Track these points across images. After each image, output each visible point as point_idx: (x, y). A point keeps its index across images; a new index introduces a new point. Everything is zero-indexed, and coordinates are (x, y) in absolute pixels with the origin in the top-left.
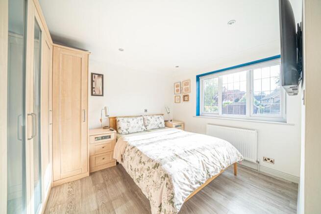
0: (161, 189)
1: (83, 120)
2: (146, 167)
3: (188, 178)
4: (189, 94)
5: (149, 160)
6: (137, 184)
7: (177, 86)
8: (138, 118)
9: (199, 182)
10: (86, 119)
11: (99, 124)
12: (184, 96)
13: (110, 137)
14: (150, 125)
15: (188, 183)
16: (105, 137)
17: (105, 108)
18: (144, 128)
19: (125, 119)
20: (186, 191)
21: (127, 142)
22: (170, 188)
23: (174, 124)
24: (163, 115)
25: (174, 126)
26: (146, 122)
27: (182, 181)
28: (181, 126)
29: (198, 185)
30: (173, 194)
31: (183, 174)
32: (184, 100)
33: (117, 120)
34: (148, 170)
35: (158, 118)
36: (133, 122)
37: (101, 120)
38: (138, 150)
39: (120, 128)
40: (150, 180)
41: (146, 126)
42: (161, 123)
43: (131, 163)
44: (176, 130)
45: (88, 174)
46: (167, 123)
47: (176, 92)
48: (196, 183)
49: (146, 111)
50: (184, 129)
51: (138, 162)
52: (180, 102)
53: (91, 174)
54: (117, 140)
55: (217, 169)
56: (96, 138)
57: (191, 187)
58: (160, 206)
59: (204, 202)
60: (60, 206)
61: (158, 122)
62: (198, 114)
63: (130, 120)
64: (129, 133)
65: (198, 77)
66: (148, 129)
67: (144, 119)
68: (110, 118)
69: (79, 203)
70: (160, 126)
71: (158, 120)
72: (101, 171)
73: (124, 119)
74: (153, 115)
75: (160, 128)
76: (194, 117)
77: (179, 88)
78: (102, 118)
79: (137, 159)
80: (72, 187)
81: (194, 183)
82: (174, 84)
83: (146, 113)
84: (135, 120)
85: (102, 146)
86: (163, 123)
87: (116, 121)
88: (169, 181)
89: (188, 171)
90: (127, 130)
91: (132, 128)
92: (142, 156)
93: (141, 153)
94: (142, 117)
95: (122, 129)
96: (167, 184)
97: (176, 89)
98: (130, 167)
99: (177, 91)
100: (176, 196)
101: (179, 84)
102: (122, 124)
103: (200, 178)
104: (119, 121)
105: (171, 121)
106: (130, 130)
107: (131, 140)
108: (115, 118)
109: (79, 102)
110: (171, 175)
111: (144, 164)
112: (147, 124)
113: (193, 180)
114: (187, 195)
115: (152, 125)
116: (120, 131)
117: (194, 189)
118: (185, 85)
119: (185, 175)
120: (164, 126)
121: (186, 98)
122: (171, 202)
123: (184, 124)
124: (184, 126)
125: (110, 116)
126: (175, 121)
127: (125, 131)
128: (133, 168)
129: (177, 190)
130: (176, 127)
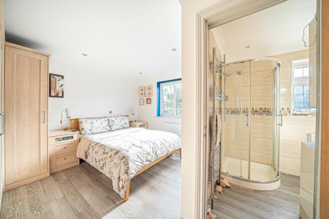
0: (119, 167)
1: (42, 121)
2: (109, 155)
3: (140, 158)
4: (151, 98)
5: (112, 150)
6: (101, 171)
7: (142, 90)
8: (103, 119)
9: (149, 161)
10: (46, 120)
11: (59, 126)
12: (147, 99)
13: (72, 137)
14: (114, 125)
15: (140, 161)
16: (68, 138)
17: (66, 110)
18: (108, 128)
19: (89, 121)
20: (138, 165)
21: (91, 140)
22: (127, 164)
23: (138, 124)
24: (128, 116)
25: (138, 126)
26: (111, 123)
27: (136, 159)
28: (144, 125)
29: (148, 162)
30: (128, 168)
31: (136, 156)
32: (147, 103)
33: (80, 121)
34: (110, 157)
35: (123, 119)
36: (97, 123)
37: (61, 122)
38: (102, 145)
39: (83, 129)
40: (112, 163)
41: (110, 127)
42: (125, 123)
43: (95, 156)
44: (140, 129)
45: (48, 174)
46: (132, 123)
47: (140, 96)
48: (146, 161)
49: (111, 112)
50: (147, 128)
51: (102, 153)
52: (144, 105)
53: (51, 174)
54: (80, 140)
55: (163, 152)
56: (56, 139)
57: (142, 163)
58: (119, 178)
59: (154, 177)
60: (20, 203)
61: (123, 122)
62: (159, 115)
63: (94, 121)
64: (92, 134)
65: (159, 84)
66: (113, 129)
67: (108, 120)
68: (71, 120)
69: (43, 196)
70: (125, 126)
71: (122, 121)
72: (63, 171)
73: (87, 120)
74: (118, 117)
75: (124, 128)
76: (155, 117)
77: (143, 92)
78: (63, 120)
79: (101, 151)
80: (30, 187)
81: (145, 161)
82: (139, 88)
83: (110, 115)
84: (99, 121)
85: (64, 146)
86: (128, 123)
87: (78, 122)
88: (126, 160)
89: (140, 153)
90: (90, 131)
91: (96, 128)
92: (105, 148)
93: (105, 146)
94: (106, 119)
95: (85, 129)
96: (124, 162)
97: (140, 92)
98: (94, 160)
99: (142, 94)
100: (130, 168)
101: (143, 88)
102: (86, 126)
103: (149, 158)
104: (82, 122)
105: (136, 121)
106: (94, 131)
107: (96, 138)
108: (77, 119)
109: (38, 103)
110: (128, 157)
111: (108, 154)
112: (111, 124)
113: (144, 160)
114: (139, 168)
115: (116, 125)
116: (83, 132)
117: (145, 165)
118: (148, 90)
119: (138, 156)
120: (128, 126)
121: (149, 101)
122: (127, 173)
123: (147, 123)
124: (147, 125)
125: (71, 118)
126: (139, 121)
127: (89, 132)
128: (98, 160)
129: (131, 165)
130: (140, 126)
